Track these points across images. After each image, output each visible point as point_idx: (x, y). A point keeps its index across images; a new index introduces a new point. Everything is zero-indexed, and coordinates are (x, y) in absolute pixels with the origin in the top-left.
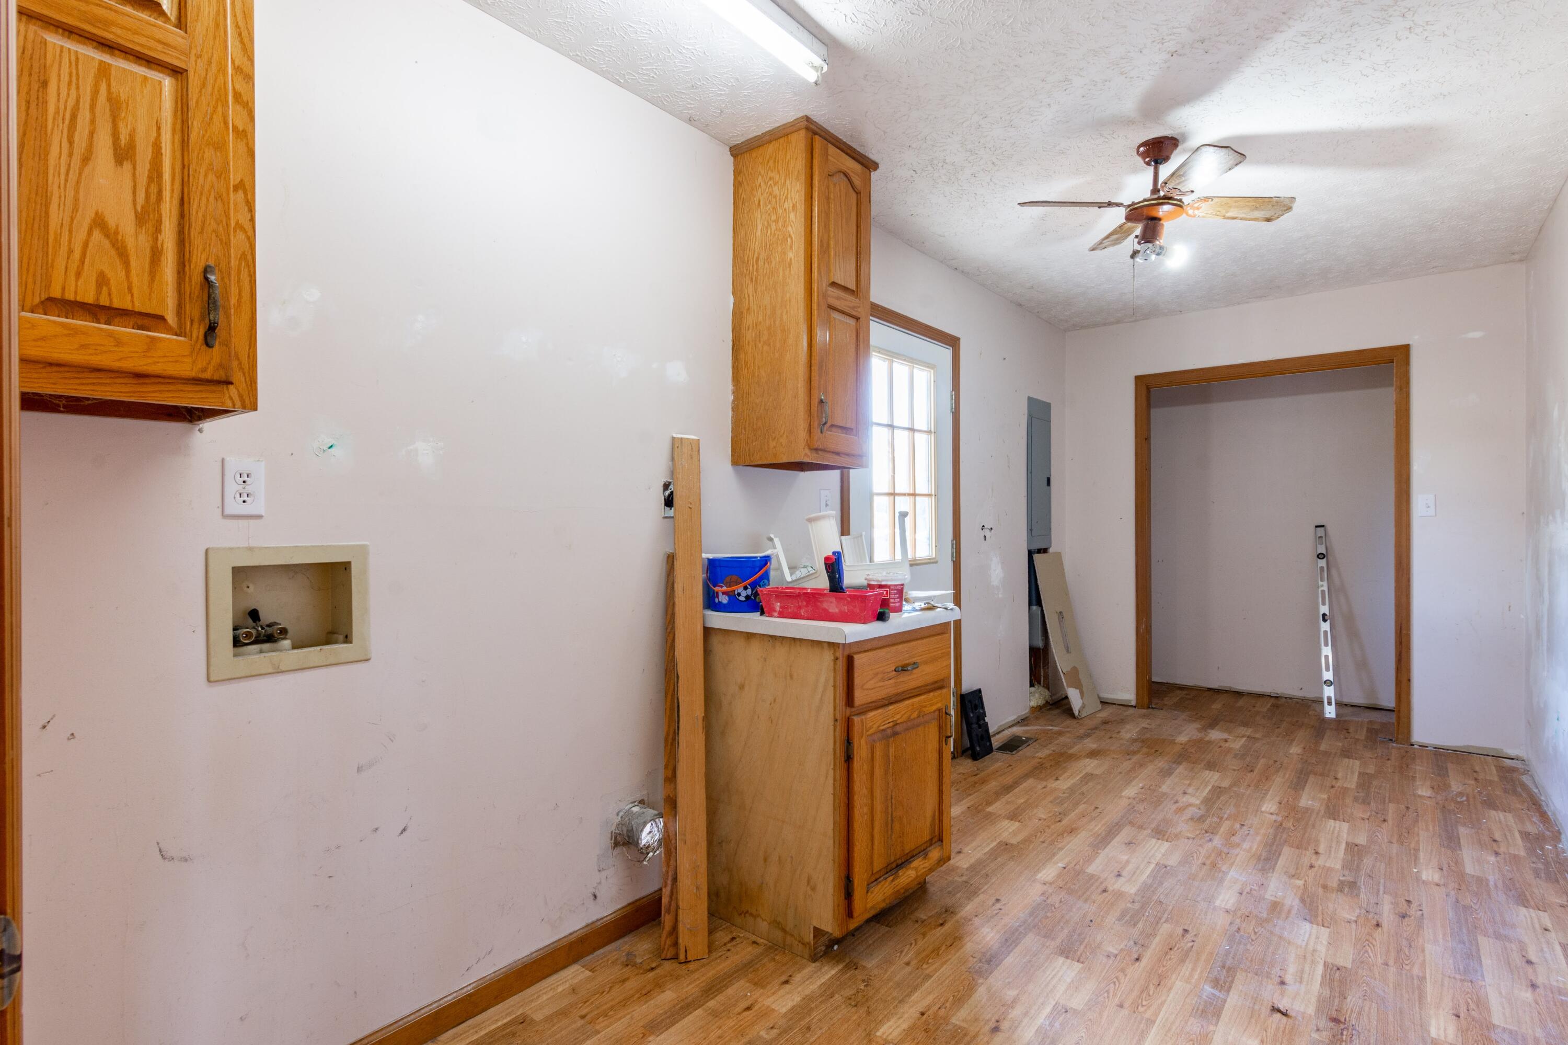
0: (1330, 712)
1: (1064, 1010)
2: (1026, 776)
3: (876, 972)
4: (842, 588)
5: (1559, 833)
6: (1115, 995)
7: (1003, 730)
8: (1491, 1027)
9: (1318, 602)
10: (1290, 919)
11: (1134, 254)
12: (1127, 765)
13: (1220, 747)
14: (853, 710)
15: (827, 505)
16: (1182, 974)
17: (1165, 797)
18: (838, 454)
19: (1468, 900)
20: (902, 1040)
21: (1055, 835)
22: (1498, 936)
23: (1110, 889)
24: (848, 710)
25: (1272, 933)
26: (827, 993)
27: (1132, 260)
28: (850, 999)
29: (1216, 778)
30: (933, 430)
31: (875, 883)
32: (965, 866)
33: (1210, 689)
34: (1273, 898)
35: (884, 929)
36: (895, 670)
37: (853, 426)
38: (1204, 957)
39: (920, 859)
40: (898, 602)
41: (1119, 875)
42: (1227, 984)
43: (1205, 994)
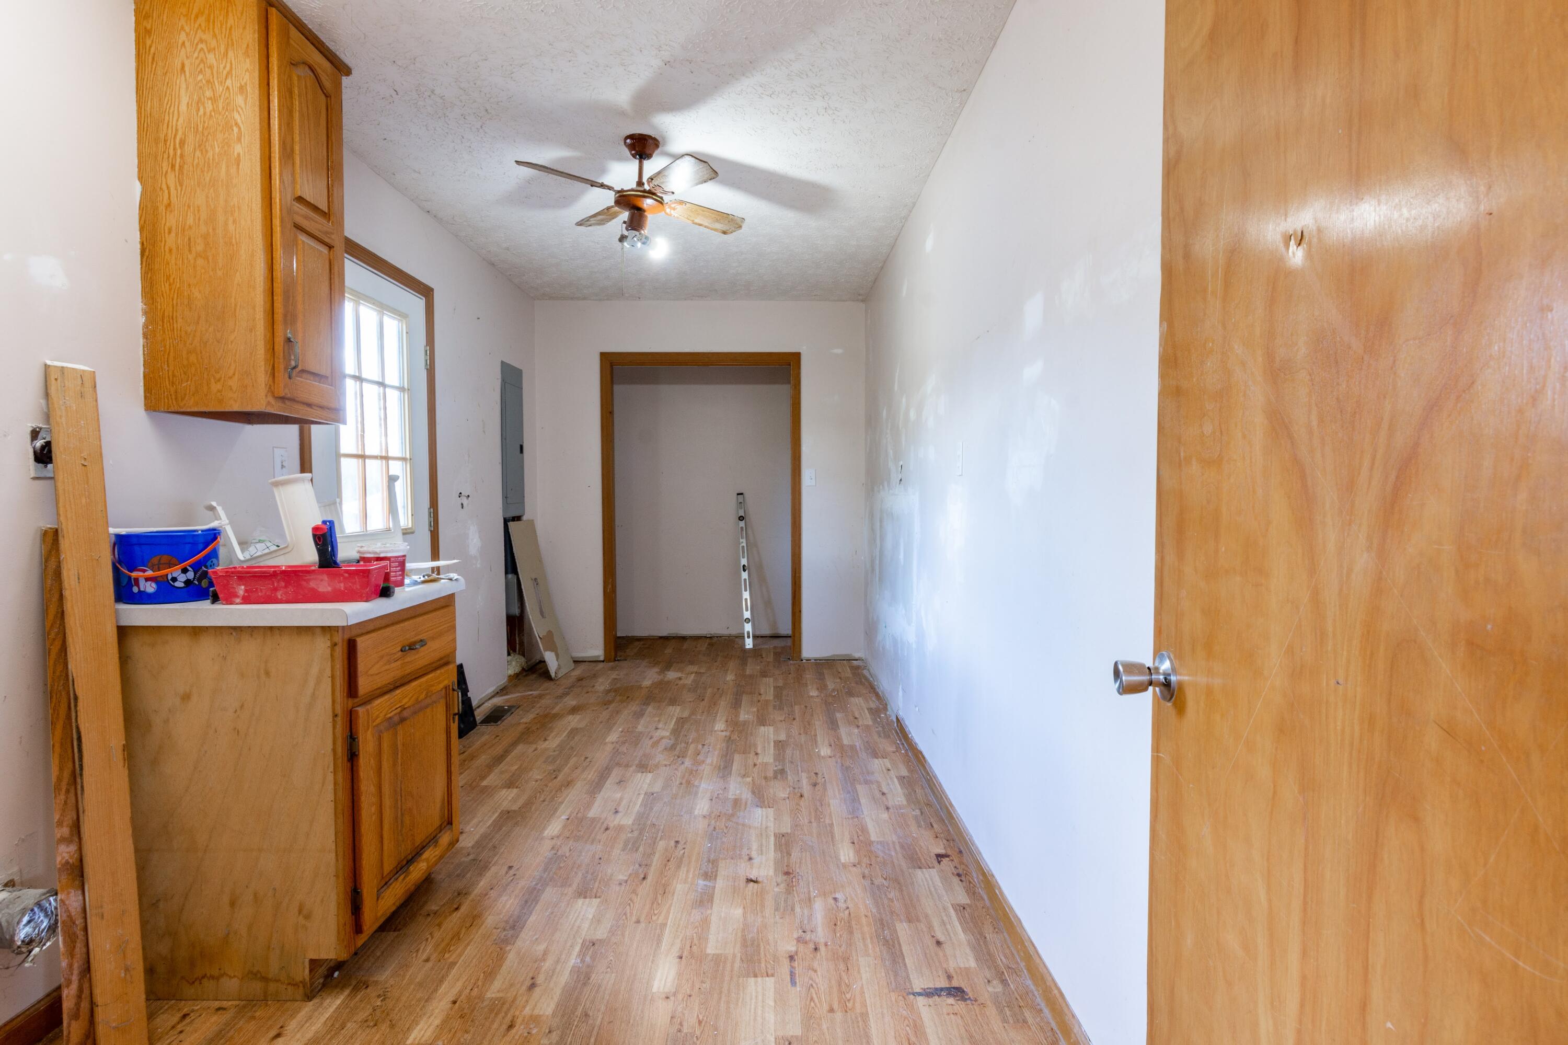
0: (749, 643)
1: (591, 944)
2: (514, 744)
3: (392, 982)
4: (335, 563)
5: (886, 704)
6: (631, 914)
7: (483, 703)
8: (871, 843)
9: (740, 556)
10: (747, 809)
11: (622, 238)
12: (605, 714)
13: (677, 685)
14: (356, 700)
15: (283, 466)
16: (680, 878)
17: (641, 735)
18: (309, 405)
19: (848, 763)
20: (437, 1038)
21: (554, 792)
22: (867, 782)
23: (611, 825)
24: (351, 702)
25: (737, 823)
26: (336, 1025)
27: (620, 244)
28: (366, 1021)
29: (678, 711)
30: (406, 386)
31: (385, 887)
32: (470, 845)
33: (661, 638)
34: (733, 797)
35: (392, 935)
36: (401, 651)
37: (328, 374)
38: (694, 859)
39: (431, 848)
40: (400, 575)
41: (616, 812)
42: (714, 874)
43: (700, 887)
